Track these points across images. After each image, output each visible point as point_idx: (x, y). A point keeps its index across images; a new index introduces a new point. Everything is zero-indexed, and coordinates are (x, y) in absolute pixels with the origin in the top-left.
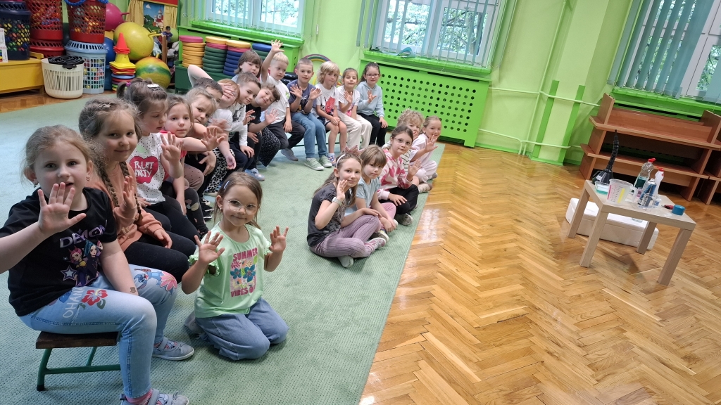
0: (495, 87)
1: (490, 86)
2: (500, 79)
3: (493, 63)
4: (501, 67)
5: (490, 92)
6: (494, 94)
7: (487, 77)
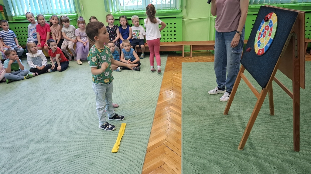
0: (185, 19)
1: (183, 18)
2: (187, 14)
3: (181, 6)
4: (186, 7)
5: (183, 22)
6: (186, 23)
7: (180, 14)
